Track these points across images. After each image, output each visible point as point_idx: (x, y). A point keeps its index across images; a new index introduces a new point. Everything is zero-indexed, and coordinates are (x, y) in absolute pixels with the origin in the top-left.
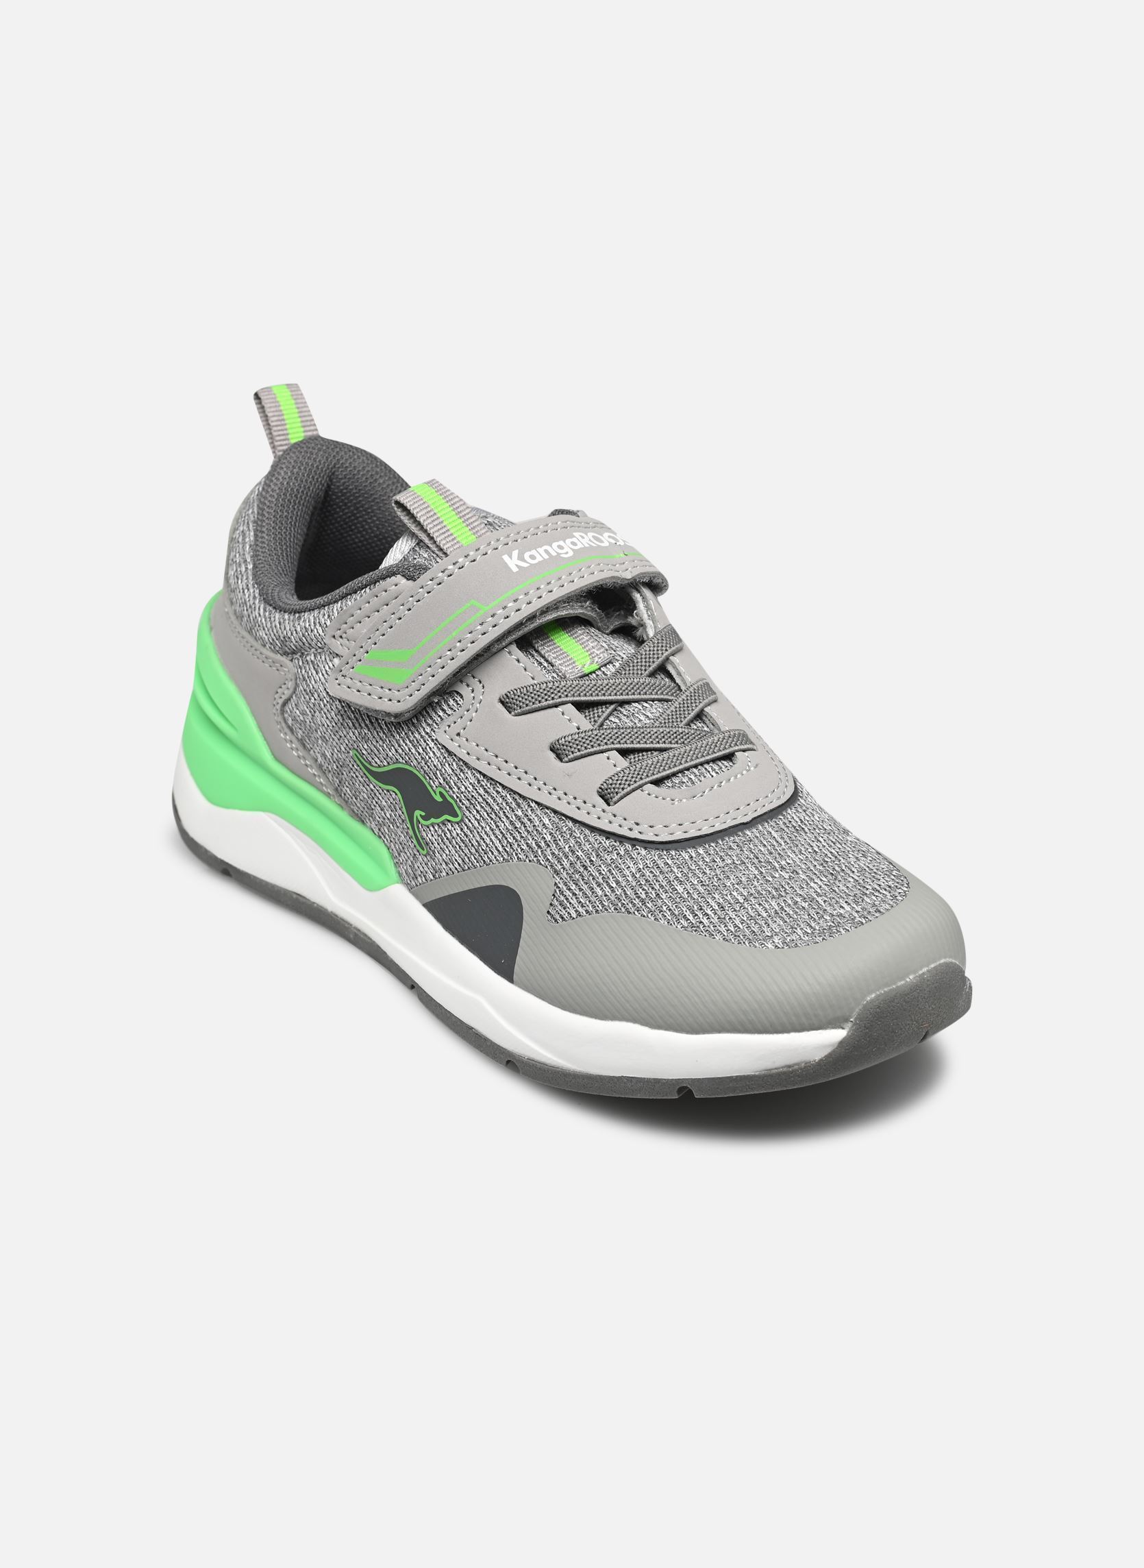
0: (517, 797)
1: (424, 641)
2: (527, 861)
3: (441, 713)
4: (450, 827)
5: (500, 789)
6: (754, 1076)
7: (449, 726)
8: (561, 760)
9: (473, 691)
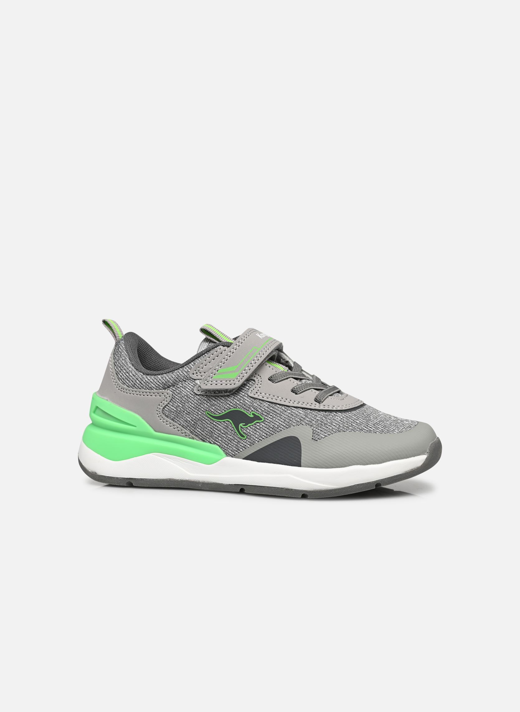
0: (286, 407)
1: (242, 361)
2: (297, 425)
3: (247, 387)
4: (258, 424)
5: (279, 406)
6: (402, 474)
7: (252, 391)
8: (296, 394)
9: (257, 379)
